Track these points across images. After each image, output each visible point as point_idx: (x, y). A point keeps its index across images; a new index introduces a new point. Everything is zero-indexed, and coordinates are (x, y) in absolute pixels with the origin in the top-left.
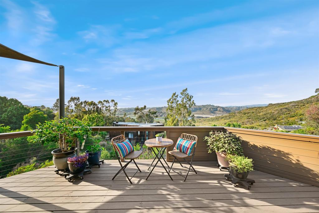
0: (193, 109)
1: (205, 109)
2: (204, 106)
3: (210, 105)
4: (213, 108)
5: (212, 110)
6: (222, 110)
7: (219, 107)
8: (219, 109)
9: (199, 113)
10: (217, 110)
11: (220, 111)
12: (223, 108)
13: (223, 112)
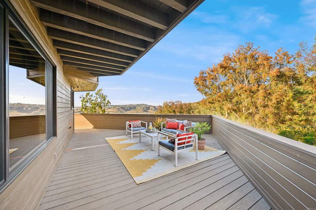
0: (128, 108)
1: (139, 108)
2: (138, 105)
3: (144, 104)
4: (146, 107)
5: (145, 108)
6: (153, 108)
7: (151, 106)
8: (151, 108)
9: (133, 111)
10: (149, 109)
11: (152, 110)
12: (154, 107)
13: (154, 111)
